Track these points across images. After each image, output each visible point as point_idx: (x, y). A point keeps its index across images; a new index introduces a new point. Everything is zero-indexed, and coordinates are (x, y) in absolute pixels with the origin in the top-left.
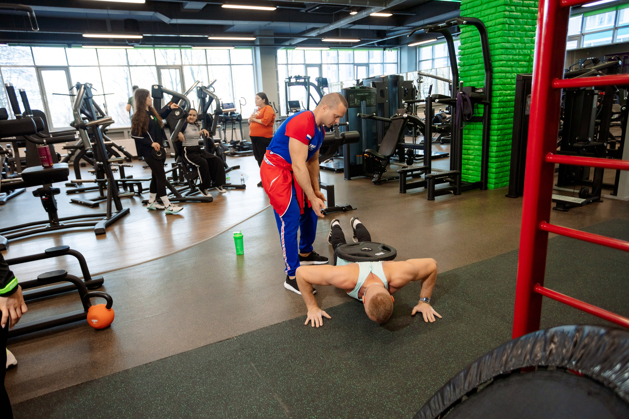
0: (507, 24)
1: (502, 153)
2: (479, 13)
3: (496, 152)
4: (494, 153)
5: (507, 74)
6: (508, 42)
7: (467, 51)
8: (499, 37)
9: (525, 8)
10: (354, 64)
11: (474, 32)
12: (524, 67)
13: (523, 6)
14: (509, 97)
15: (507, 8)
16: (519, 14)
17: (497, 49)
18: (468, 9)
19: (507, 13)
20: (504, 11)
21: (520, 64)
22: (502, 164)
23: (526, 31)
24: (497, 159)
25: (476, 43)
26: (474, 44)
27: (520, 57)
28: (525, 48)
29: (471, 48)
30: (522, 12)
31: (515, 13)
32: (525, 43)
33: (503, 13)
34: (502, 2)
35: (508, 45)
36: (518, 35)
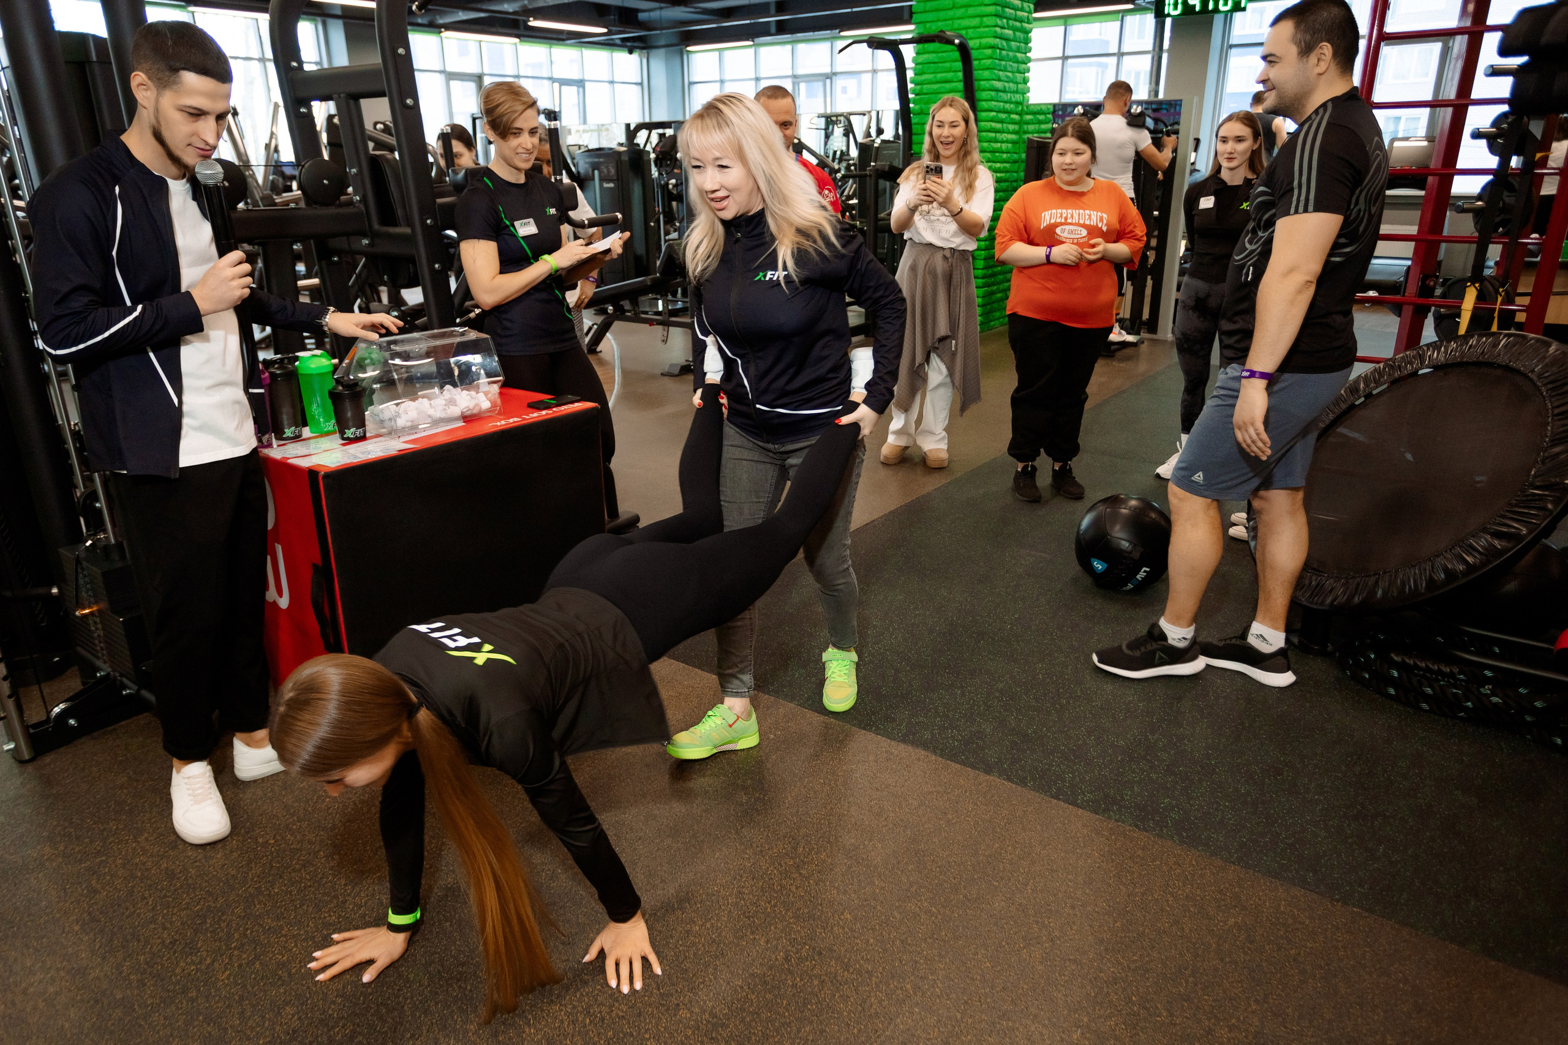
0: (998, 48)
1: (990, 271)
2: (950, 22)
3: (983, 269)
4: (980, 271)
5: (998, 135)
6: (999, 80)
7: (925, 88)
8: (988, 69)
9: (1018, 24)
10: (552, 80)
11: (940, 55)
12: (1014, 123)
13: (1016, 20)
15: (999, 22)
16: (1010, 32)
17: (984, 90)
18: (928, 11)
19: (998, 29)
20: (995, 26)
21: (1013, 119)
22: (989, 289)
23: (1018, 62)
24: (984, 281)
25: (944, 75)
26: (939, 76)
27: (1012, 106)
28: (1017, 92)
29: (933, 83)
30: (1015, 29)
31: (1006, 31)
32: (1017, 83)
33: (993, 29)
34: (992, 9)
35: (998, 85)
36: (1009, 69)
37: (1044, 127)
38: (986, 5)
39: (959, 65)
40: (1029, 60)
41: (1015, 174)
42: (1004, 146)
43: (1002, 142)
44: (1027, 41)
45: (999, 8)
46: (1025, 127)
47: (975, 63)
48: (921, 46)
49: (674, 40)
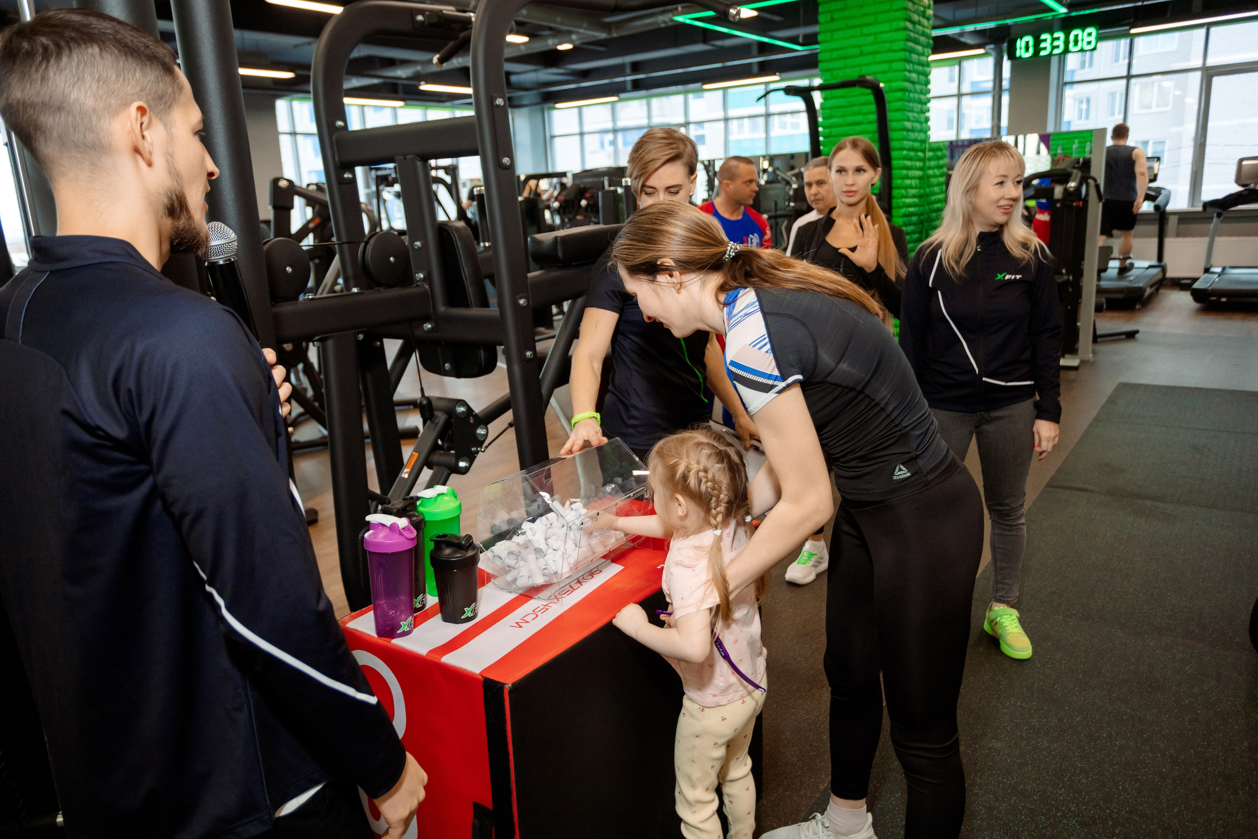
0: (906, 91)
2: (858, 69)
6: (909, 120)
7: (835, 131)
8: (899, 110)
9: (920, 68)
11: (849, 99)
12: (920, 160)
13: (918, 64)
14: (911, 209)
15: (908, 67)
16: (915, 76)
17: (898, 130)
19: (906, 73)
20: (905, 70)
21: (919, 157)
23: (920, 102)
26: (850, 119)
27: (919, 144)
28: (921, 131)
29: (842, 126)
30: (919, 73)
31: (912, 75)
32: (921, 123)
33: (903, 73)
34: (902, 55)
35: (908, 125)
36: (915, 110)
37: (942, 162)
38: (894, 51)
39: (873, 107)
40: (929, 100)
41: (921, 208)
42: (914, 182)
43: (912, 178)
44: (928, 82)
45: (907, 54)
46: (927, 164)
47: (887, 105)
48: (828, 92)
49: (536, 100)
